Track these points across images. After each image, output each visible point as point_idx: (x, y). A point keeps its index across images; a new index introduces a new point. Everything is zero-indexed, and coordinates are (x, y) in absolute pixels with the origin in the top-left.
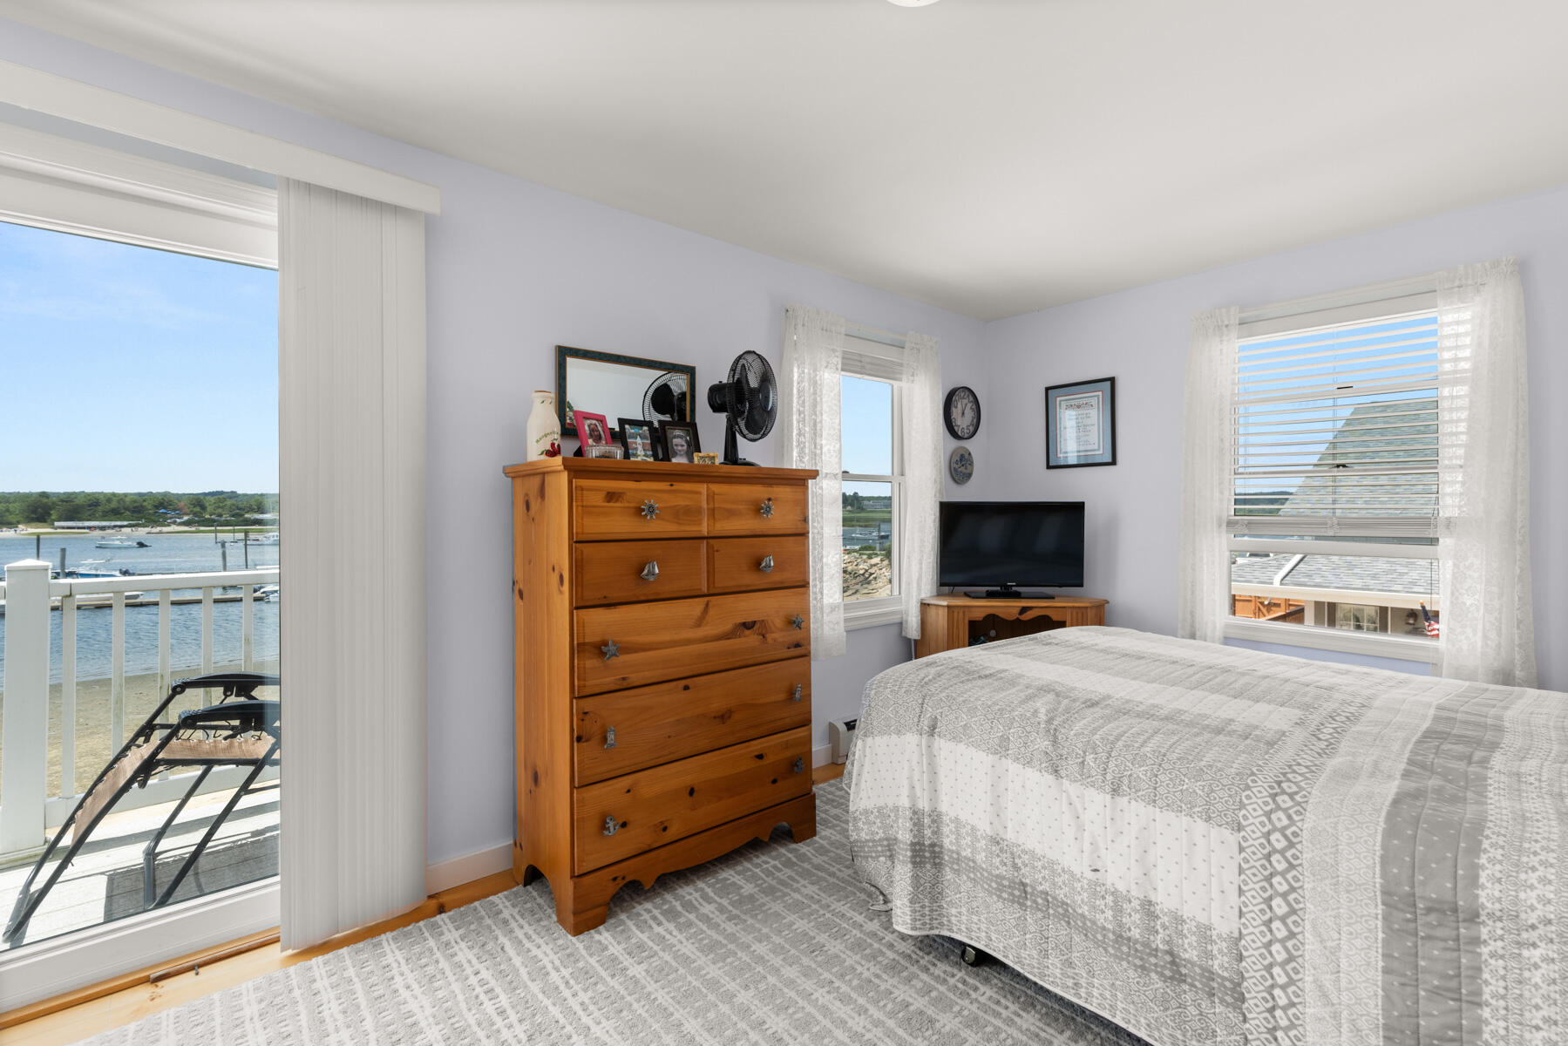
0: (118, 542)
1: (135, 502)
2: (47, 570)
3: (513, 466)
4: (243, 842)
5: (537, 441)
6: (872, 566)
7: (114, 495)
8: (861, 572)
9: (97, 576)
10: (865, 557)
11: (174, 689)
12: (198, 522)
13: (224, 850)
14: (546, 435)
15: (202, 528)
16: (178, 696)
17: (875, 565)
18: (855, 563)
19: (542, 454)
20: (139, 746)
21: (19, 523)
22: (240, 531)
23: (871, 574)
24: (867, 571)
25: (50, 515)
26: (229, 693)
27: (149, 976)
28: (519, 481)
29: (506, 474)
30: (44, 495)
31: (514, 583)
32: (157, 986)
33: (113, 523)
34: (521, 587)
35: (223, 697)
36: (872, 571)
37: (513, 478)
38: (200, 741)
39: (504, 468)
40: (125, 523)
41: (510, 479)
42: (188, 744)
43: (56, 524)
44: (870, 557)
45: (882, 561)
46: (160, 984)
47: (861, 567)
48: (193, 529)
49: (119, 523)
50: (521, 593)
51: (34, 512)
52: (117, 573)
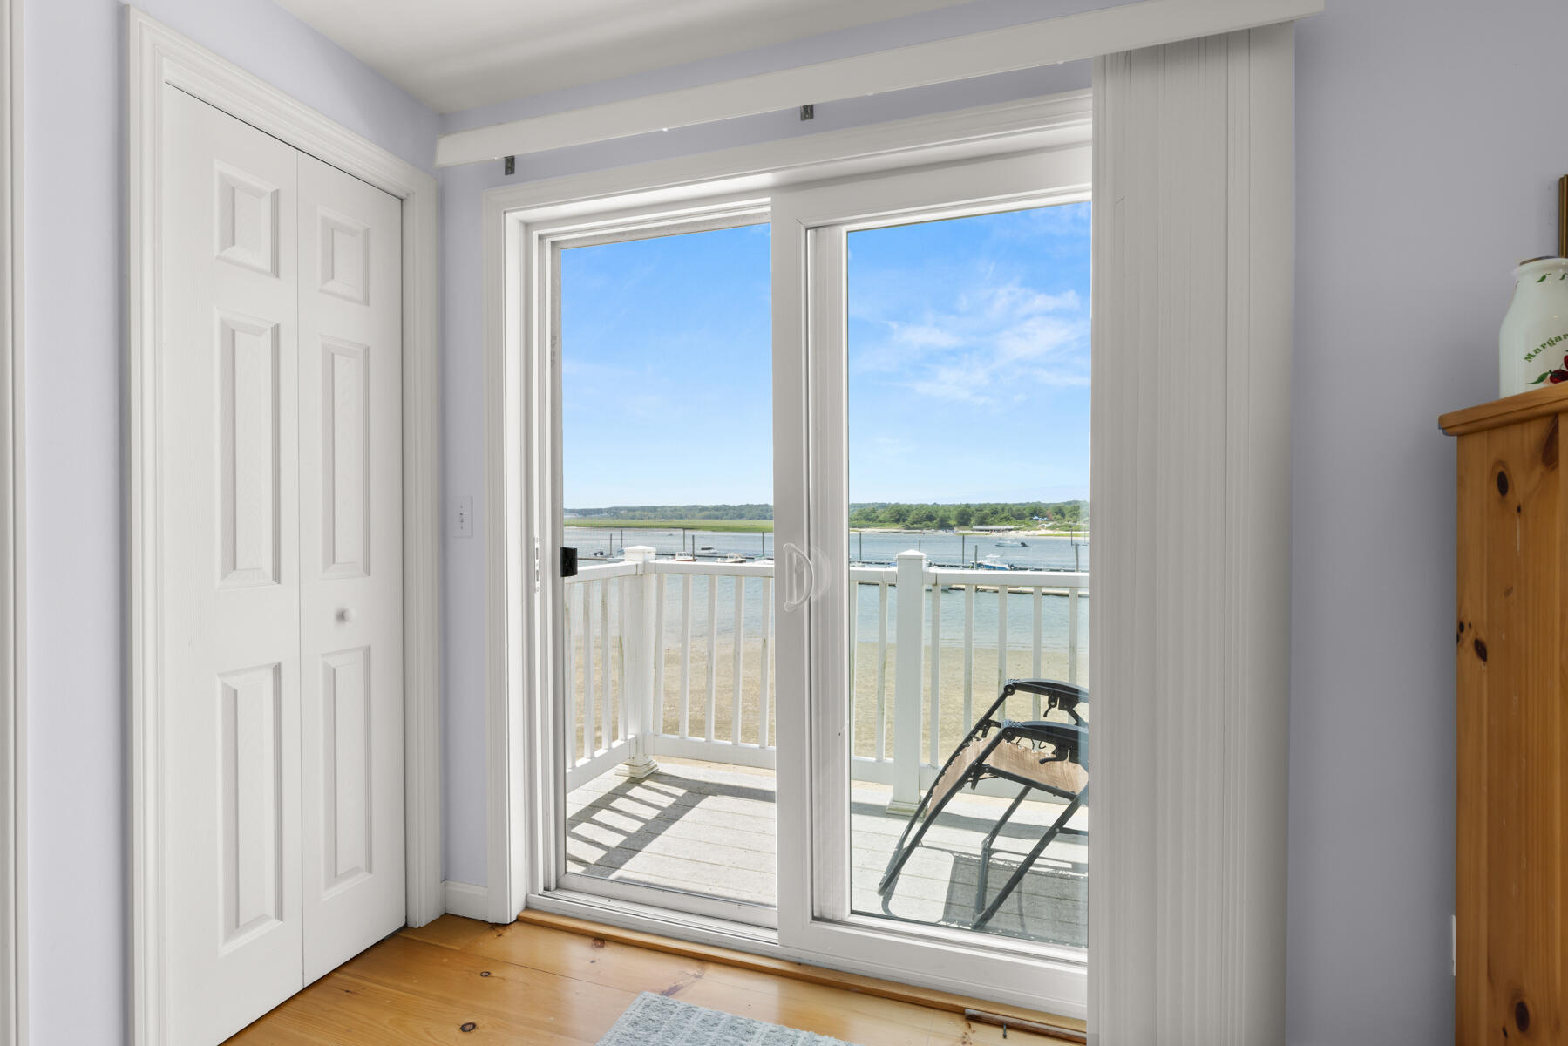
1: (1019, 510)
2: (921, 560)
3: (1464, 412)
4: (1064, 873)
5: (1529, 357)
7: (1006, 504)
9: (994, 568)
11: (1006, 688)
12: (1059, 527)
13: (1046, 875)
14: (1551, 343)
15: (1061, 532)
16: (1009, 697)
19: (1541, 379)
20: (978, 740)
21: (955, 526)
25: (970, 520)
26: (1053, 704)
27: (964, 1008)
28: (1475, 442)
29: (1444, 429)
30: (968, 506)
31: (1461, 627)
32: (970, 1027)
33: (1005, 527)
34: (1483, 636)
35: (1048, 707)
37: (1461, 435)
38: (1026, 749)
39: (1441, 419)
40: (1012, 527)
41: (1454, 439)
42: (1016, 749)
43: (974, 527)
46: (975, 1026)
48: (1056, 533)
49: (1009, 527)
50: (1481, 650)
51: (963, 518)
52: (1006, 566)
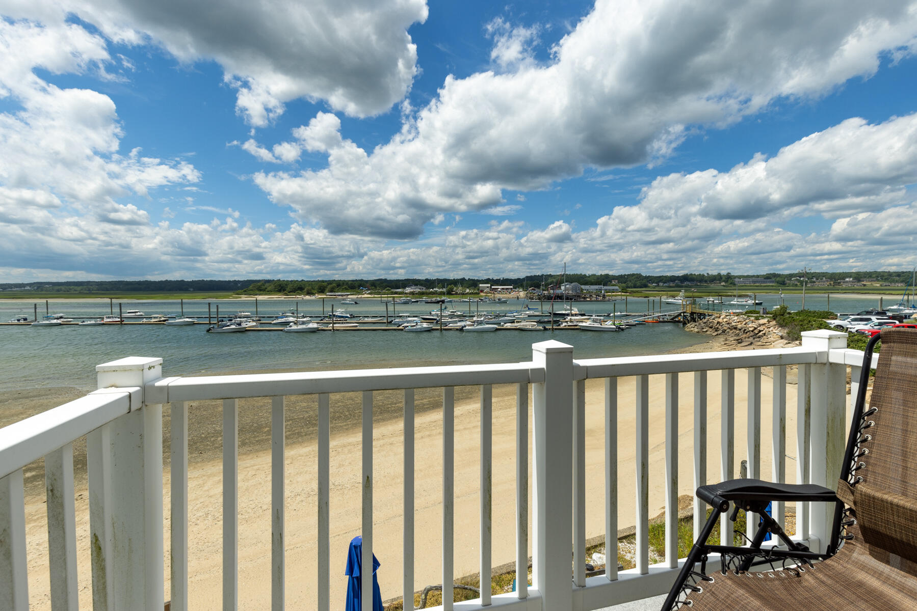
0: (348, 302)
1: (352, 284)
6: (760, 325)
7: (345, 281)
8: (751, 329)
10: (753, 318)
12: (374, 293)
15: (376, 296)
17: (763, 325)
18: (744, 323)
21: (316, 293)
22: (390, 297)
23: (760, 331)
24: (755, 329)
25: (325, 290)
30: (323, 281)
33: (345, 294)
36: (761, 328)
40: (349, 293)
43: (327, 294)
44: (757, 319)
45: (769, 322)
47: (750, 325)
48: (373, 296)
49: (347, 293)
51: (320, 289)
